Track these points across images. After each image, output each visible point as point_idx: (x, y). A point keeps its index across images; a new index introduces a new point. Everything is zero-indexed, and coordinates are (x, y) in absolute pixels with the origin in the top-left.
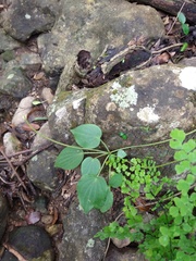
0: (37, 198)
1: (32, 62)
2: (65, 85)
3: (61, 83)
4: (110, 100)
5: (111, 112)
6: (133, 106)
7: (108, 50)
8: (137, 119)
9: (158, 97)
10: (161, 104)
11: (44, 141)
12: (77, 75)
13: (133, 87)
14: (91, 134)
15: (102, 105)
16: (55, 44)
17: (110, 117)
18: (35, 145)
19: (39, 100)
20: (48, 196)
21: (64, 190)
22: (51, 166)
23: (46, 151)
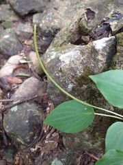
0: (7, 148)
1: (26, 30)
16: (55, 9)
18: (16, 96)
19: (26, 60)
20: (17, 146)
21: (37, 147)
22: (30, 119)
23: (28, 104)
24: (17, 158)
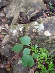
1: (2, 16)
2: (14, 23)
3: (13, 22)
4: (34, 28)
5: (34, 32)
6: (43, 30)
7: (29, 12)
8: (44, 35)
9: (51, 27)
10: (51, 30)
11: (6, 41)
12: (19, 19)
13: (42, 24)
14: (27, 40)
15: (31, 30)
16: (10, 10)
17: (34, 34)
18: (3, 43)
19: (4, 28)
20: (7, 59)
21: (13, 57)
22: (9, 50)
23: (7, 45)
24: (8, 63)
